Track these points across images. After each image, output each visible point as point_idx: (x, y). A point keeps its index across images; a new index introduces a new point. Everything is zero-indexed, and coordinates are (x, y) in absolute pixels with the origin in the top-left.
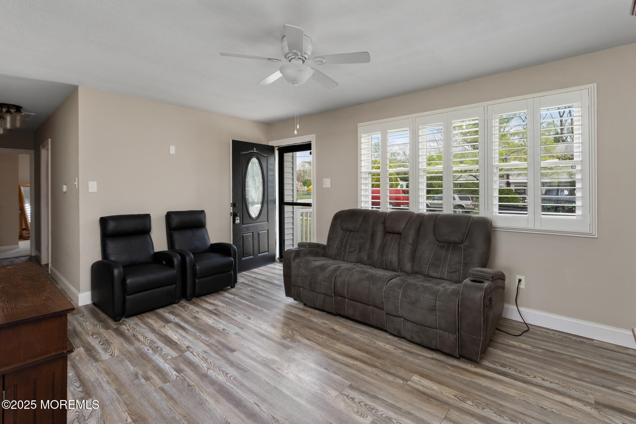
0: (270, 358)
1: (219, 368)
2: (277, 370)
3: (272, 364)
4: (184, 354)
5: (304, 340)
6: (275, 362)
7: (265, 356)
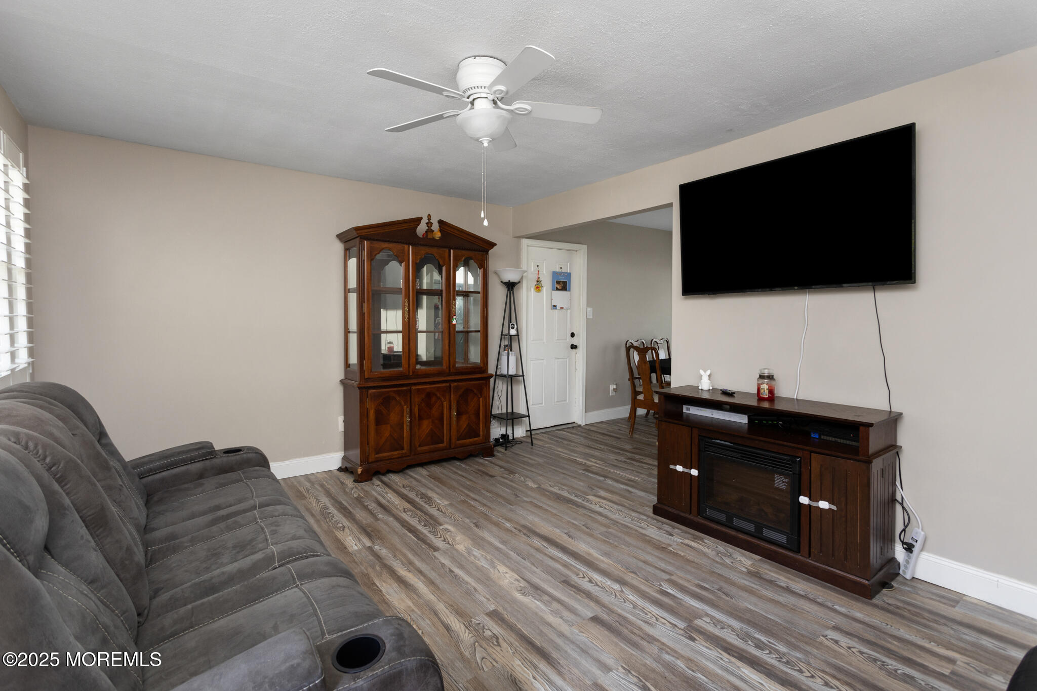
0: (528, 597)
1: (607, 591)
2: (520, 578)
3: (525, 587)
4: (687, 625)
5: (458, 626)
6: (521, 590)
7: (536, 601)
